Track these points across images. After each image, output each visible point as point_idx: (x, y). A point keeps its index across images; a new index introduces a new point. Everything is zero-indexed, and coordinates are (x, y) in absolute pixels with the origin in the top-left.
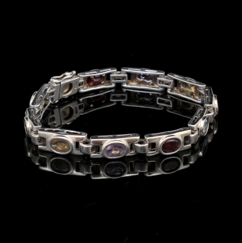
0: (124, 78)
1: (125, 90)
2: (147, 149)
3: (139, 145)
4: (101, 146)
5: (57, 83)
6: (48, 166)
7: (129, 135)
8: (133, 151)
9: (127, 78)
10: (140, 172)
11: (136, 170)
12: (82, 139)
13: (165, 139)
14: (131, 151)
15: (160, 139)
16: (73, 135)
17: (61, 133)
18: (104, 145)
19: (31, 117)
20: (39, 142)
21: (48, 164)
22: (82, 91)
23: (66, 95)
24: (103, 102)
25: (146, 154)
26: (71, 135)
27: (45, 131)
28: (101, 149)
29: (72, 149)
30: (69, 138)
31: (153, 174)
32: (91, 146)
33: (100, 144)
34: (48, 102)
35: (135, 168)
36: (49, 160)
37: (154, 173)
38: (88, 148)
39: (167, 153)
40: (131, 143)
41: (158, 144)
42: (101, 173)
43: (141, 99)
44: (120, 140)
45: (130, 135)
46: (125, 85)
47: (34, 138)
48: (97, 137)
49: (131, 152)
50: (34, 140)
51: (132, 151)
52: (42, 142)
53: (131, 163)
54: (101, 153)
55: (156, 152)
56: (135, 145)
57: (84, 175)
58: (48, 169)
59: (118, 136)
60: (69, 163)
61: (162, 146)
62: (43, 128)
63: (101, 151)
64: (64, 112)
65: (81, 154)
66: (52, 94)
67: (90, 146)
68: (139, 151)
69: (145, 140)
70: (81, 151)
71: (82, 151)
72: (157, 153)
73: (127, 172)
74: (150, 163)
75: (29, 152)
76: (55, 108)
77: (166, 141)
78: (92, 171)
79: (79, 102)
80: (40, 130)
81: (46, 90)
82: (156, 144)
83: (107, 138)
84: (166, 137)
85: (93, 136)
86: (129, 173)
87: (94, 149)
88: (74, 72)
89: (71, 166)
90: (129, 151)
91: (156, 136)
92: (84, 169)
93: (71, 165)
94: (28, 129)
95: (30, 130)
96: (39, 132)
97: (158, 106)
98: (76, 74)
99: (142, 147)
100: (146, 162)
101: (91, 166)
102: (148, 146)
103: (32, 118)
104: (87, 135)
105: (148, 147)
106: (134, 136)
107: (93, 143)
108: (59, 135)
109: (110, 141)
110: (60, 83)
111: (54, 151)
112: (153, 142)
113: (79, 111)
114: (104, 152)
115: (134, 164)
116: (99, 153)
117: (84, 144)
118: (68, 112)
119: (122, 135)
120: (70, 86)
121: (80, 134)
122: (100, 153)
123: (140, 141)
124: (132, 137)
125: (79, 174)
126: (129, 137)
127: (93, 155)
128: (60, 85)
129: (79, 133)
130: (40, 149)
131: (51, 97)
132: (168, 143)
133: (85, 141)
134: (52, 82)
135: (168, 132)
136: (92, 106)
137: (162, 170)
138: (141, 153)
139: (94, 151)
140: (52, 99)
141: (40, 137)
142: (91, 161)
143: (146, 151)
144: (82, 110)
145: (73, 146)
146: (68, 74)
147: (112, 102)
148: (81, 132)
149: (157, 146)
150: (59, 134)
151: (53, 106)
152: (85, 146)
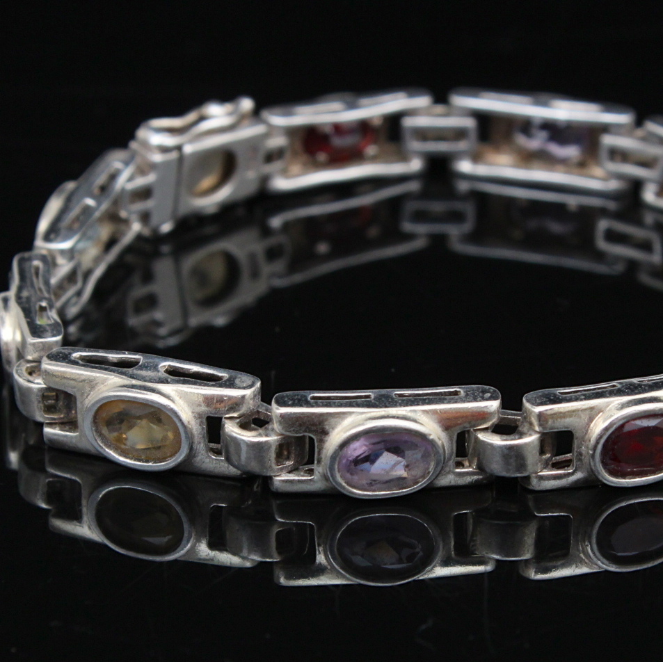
0: (459, 134)
1: (463, 186)
2: (532, 458)
3: (496, 440)
4: (322, 441)
5: (164, 150)
6: (85, 518)
7: (451, 393)
8: (470, 466)
9: (473, 135)
10: (497, 561)
11: (481, 552)
12: (235, 404)
13: (617, 415)
14: (459, 464)
15: (593, 413)
16: (195, 384)
17: (143, 373)
18: (336, 436)
19: (25, 294)
20: (49, 409)
21: (84, 510)
22: (282, 184)
23: (210, 202)
24: (373, 232)
25: (528, 478)
26: (184, 382)
27: (74, 363)
28: (319, 453)
29: (191, 449)
30: (177, 398)
31: (556, 568)
32: (276, 438)
33: (315, 432)
34: (123, 227)
35: (478, 539)
36: (91, 494)
37: (563, 566)
38: (258, 448)
39: (624, 476)
40: (457, 430)
41: (583, 438)
42: (321, 558)
43: (533, 224)
44: (410, 414)
45: (456, 393)
46: (465, 166)
47: (26, 392)
48: (306, 397)
49: (458, 470)
50: (23, 402)
51: (467, 463)
52: (59, 411)
53: (461, 519)
54: (319, 470)
55: (572, 474)
56: (477, 438)
57: (248, 564)
58: (86, 530)
59: (401, 395)
60: (179, 509)
61: (600, 447)
62: (66, 350)
63: (319, 462)
64: (200, 275)
65: (233, 471)
66: (145, 193)
67: (270, 438)
68: (497, 467)
69: (526, 419)
70: (228, 459)
71: (234, 458)
72: (579, 475)
73: (438, 559)
74: (547, 523)
75: (14, 449)
76: (157, 254)
77: (622, 426)
78: (280, 549)
79: (266, 232)
80: (54, 357)
81: (113, 177)
82: (577, 434)
83: (351, 405)
84: (623, 406)
85: (285, 394)
86: (447, 563)
87: (289, 453)
88: (247, 104)
89: (186, 526)
90: (451, 463)
91: (577, 399)
92: (244, 539)
93: (184, 519)
94: (8, 351)
95: (13, 354)
96: (48, 365)
97: (600, 256)
98: (256, 113)
99: (511, 448)
100: (527, 516)
101: (276, 530)
102: (537, 443)
103: (28, 299)
104: (258, 384)
105: (536, 451)
106: (475, 400)
107: (280, 423)
108: (134, 382)
109: (364, 416)
110: (179, 148)
111: (112, 452)
112: (561, 425)
113: (267, 269)
114: (331, 469)
115: (471, 521)
116: (311, 472)
117: (244, 426)
118: (217, 271)
119: (421, 392)
120: (227, 161)
121: (229, 380)
122: (316, 472)
123: (502, 419)
124: (464, 402)
125: (226, 558)
126: (449, 402)
127: (284, 478)
128: (181, 159)
129: (224, 374)
130: (51, 441)
131: (140, 206)
132: (631, 433)
133: (252, 413)
134: (146, 145)
135: (631, 384)
136: (323, 248)
137: (598, 554)
138: (504, 474)
139: (288, 458)
140: (145, 217)
141: (49, 389)
142: (275, 504)
143: (530, 468)
144: (279, 266)
145: (192, 434)
146: (217, 114)
147: (410, 237)
148: (233, 373)
149: (579, 447)
150: (132, 377)
151: (147, 247)
152: (248, 437)
